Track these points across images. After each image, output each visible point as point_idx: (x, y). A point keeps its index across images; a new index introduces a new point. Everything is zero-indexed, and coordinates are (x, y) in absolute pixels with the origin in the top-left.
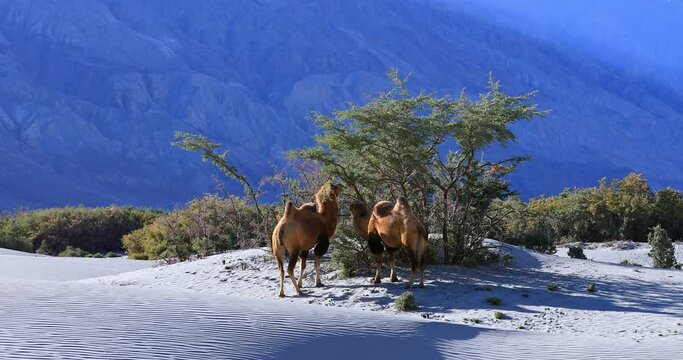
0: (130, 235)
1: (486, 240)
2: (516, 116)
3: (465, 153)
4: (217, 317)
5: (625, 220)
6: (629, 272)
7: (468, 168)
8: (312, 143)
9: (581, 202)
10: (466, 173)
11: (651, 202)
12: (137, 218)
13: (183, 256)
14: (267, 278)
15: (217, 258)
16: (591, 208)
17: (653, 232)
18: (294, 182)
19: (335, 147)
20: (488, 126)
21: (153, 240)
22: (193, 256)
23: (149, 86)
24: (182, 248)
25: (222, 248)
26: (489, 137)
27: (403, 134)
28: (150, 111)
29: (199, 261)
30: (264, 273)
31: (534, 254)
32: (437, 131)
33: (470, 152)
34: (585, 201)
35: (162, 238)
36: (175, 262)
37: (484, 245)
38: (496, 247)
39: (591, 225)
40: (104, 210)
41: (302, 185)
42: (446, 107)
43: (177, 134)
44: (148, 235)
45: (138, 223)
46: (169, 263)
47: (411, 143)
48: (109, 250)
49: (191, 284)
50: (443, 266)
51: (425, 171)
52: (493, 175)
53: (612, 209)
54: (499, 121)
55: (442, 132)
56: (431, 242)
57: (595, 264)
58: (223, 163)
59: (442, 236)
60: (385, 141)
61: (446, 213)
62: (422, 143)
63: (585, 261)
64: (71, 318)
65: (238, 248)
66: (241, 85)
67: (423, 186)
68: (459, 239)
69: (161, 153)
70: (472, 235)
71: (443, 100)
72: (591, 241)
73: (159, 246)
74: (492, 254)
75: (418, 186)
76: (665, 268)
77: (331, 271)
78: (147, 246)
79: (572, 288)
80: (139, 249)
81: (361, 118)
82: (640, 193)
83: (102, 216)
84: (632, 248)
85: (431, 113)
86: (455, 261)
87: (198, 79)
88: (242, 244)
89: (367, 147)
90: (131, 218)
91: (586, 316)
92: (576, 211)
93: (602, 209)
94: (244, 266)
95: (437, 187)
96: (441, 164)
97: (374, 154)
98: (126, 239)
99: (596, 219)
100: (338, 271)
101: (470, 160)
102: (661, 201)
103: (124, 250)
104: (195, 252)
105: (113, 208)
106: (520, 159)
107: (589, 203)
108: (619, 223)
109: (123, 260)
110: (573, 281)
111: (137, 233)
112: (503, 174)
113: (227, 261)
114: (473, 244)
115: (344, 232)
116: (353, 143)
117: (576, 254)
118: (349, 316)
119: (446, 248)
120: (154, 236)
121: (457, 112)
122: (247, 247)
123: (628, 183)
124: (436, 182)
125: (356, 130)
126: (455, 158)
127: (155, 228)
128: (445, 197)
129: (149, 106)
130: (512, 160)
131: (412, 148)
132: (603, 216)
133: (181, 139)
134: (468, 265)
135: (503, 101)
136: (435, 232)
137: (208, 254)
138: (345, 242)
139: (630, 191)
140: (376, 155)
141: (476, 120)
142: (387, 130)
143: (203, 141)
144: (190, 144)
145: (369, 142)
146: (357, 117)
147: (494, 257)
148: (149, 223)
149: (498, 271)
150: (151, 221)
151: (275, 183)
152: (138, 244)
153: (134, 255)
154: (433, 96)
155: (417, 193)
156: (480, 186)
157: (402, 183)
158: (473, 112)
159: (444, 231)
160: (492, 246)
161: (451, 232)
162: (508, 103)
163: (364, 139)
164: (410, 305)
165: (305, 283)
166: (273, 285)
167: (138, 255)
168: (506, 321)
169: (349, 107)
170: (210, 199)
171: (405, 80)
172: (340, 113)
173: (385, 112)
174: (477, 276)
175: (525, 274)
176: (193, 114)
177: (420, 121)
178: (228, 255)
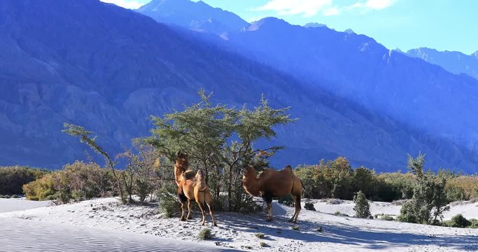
0: (27, 185)
2: (277, 121)
3: (245, 143)
4: (97, 242)
5: (335, 185)
6: (342, 220)
7: (245, 152)
8: (150, 134)
9: (308, 174)
10: (244, 156)
11: (351, 175)
12: (31, 174)
13: (65, 201)
14: (118, 216)
15: (87, 202)
16: (314, 178)
17: (357, 195)
18: (135, 157)
19: (162, 136)
20: (259, 127)
21: (42, 189)
22: (72, 200)
23: (40, 91)
24: (63, 194)
25: (90, 196)
26: (260, 134)
27: (206, 130)
28: (40, 107)
29: (76, 204)
30: (117, 213)
31: (284, 207)
32: (228, 129)
33: (247, 143)
34: (310, 173)
35: (47, 187)
36: (61, 204)
37: (254, 200)
38: (261, 202)
39: (314, 189)
40: (11, 168)
41: (141, 159)
42: (234, 114)
43: (65, 125)
44: (39, 186)
45: (31, 178)
46: (57, 204)
47: (211, 136)
48: (14, 194)
49: (71, 219)
50: (228, 213)
51: (218, 153)
52: (260, 157)
53: (327, 178)
54: (266, 124)
55: (230, 130)
56: (221, 197)
57: (321, 214)
58: (93, 144)
59: (227, 194)
60: (195, 134)
61: (231, 180)
62: (218, 136)
63: (315, 212)
64: (7, 240)
65: (100, 197)
66: (97, 93)
67: (217, 162)
68: (239, 196)
69: (46, 134)
71: (232, 110)
73: (46, 192)
74: (258, 206)
75: (214, 162)
76: (363, 217)
77: (158, 213)
78: (38, 192)
79: (307, 229)
80: (33, 193)
81: (181, 119)
82: (344, 169)
83: (10, 172)
84: (339, 203)
85: (224, 117)
86: (236, 210)
87: (71, 89)
88: (103, 194)
90: (28, 174)
91: (316, 247)
92: (304, 179)
93: (321, 178)
94: (105, 208)
95: (225, 163)
96: (229, 149)
97: (187, 141)
98: (25, 187)
99: (317, 184)
100: (163, 214)
101: (247, 147)
102: (357, 175)
103: (25, 193)
104: (74, 198)
105: (16, 168)
106: (278, 148)
107: (313, 175)
108: (331, 187)
109: (22, 201)
110: (308, 224)
111: (32, 184)
112: (267, 157)
113: (94, 205)
114: (247, 199)
115: (167, 189)
116: (175, 134)
117: (310, 207)
118: (178, 244)
119: (230, 202)
120: (42, 186)
121: (240, 117)
122: (105, 196)
123: (338, 163)
124: (225, 160)
125: (176, 126)
126: (235, 145)
127: (43, 181)
128: (231, 170)
129: (40, 105)
130: (273, 148)
131: (211, 139)
132: (321, 183)
133: (68, 128)
134: (245, 213)
135: (269, 112)
136: (223, 191)
137: (81, 200)
138: (168, 195)
139: (339, 168)
140: (189, 143)
141: (253, 123)
142: (197, 127)
143: (81, 130)
144: (74, 131)
145: (184, 134)
146: (178, 118)
147: (260, 208)
148: (39, 178)
149: (262, 216)
150: (40, 176)
151: (125, 157)
152: (32, 190)
153: (30, 197)
154: (225, 107)
155: (213, 167)
156: (253, 164)
157: (204, 160)
158: (250, 118)
159: (230, 191)
160: (258, 201)
161: (234, 191)
162: (272, 113)
163: (182, 132)
164: (207, 236)
165: (142, 221)
166: (122, 220)
167: (33, 197)
168: (267, 248)
169: (174, 112)
170: (78, 163)
171: (209, 96)
172: (168, 115)
173: (195, 115)
174: (249, 219)
175: (278, 219)
176: (67, 110)
177: (217, 122)
178: (94, 201)
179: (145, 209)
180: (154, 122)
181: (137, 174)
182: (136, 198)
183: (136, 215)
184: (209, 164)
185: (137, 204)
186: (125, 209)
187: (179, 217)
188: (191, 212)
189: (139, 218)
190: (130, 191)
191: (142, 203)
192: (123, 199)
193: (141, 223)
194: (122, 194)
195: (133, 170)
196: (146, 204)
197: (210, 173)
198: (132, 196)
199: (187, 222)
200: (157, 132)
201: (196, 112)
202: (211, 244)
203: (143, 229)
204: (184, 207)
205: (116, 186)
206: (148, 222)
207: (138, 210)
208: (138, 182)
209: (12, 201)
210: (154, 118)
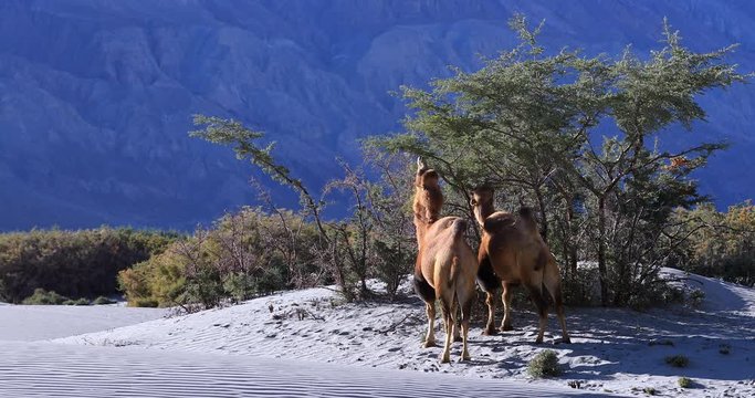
0: (129, 271)
1: (664, 269)
2: (706, 82)
3: (631, 139)
7: (634, 161)
8: (400, 128)
10: (631, 170)
12: (140, 245)
13: (210, 301)
14: (336, 332)
15: (261, 302)
18: (375, 188)
19: (433, 135)
20: (663, 98)
21: (164, 278)
22: (224, 301)
23: (154, 46)
24: (208, 290)
25: (268, 288)
26: (666, 115)
27: (534, 112)
28: (157, 84)
29: (234, 308)
30: (332, 323)
31: (736, 289)
32: (586, 106)
33: (636, 139)
36: (197, 309)
37: (661, 276)
38: (678, 280)
40: (90, 234)
41: (387, 193)
42: (601, 72)
43: (198, 119)
44: (157, 271)
45: (140, 253)
46: (189, 311)
47: (549, 126)
48: (98, 294)
49: (221, 342)
50: (599, 311)
51: (569, 167)
52: (674, 172)
54: (679, 90)
55: (594, 109)
56: (581, 273)
58: (267, 161)
59: (597, 264)
60: (509, 123)
61: (602, 230)
62: (565, 126)
65: (292, 287)
66: (290, 43)
67: (568, 190)
68: (624, 270)
69: (175, 147)
70: (643, 262)
71: (596, 61)
73: (174, 286)
74: (674, 291)
75: (562, 190)
78: (155, 287)
80: (143, 291)
81: (471, 90)
83: (87, 243)
85: (578, 79)
86: (618, 302)
87: (228, 36)
88: (299, 282)
90: (131, 246)
94: (302, 314)
95: (587, 191)
96: (593, 156)
97: (492, 143)
98: (124, 277)
101: (637, 149)
103: (123, 292)
104: (228, 294)
105: (102, 231)
106: (712, 148)
109: (120, 308)
111: (140, 267)
112: (688, 171)
113: (276, 307)
114: (644, 276)
116: (461, 127)
119: (603, 283)
120: (165, 272)
121: (616, 78)
122: (305, 286)
124: (588, 183)
125: (464, 108)
126: (613, 147)
127: (167, 259)
128: (602, 207)
129: (154, 79)
130: (701, 148)
131: (550, 133)
133: (203, 126)
134: (637, 308)
135: (685, 61)
136: (587, 259)
137: (247, 297)
140: (497, 145)
141: (646, 89)
142: (511, 107)
143: (235, 128)
144: (218, 134)
145: (484, 126)
146: (465, 88)
147: (676, 295)
148: (158, 253)
149: (683, 315)
150: (161, 249)
151: (346, 190)
152: (142, 283)
153: (136, 300)
154: (581, 56)
155: (558, 200)
156: (653, 188)
157: (536, 186)
158: (641, 78)
159: (601, 258)
160: (673, 278)
161: (611, 258)
162: (693, 63)
163: (477, 122)
164: (550, 369)
165: (393, 339)
166: (345, 341)
167: (144, 300)
168: (696, 391)
169: (453, 74)
170: (249, 214)
171: (537, 31)
172: (439, 82)
173: (507, 80)
174: (651, 323)
175: (723, 319)
176: (222, 88)
177: (560, 92)
178: (277, 298)
179: (399, 312)
180: (409, 100)
181: (379, 228)
182: (378, 286)
183: (378, 326)
184: (549, 195)
185: (379, 299)
186: (351, 313)
187: (482, 326)
188: (510, 313)
189: (385, 333)
190: (361, 269)
191: (393, 298)
192: (345, 290)
193: (390, 346)
194: (342, 277)
195: (370, 220)
196: (401, 299)
197: (550, 216)
198: (368, 282)
199: (500, 338)
200: (419, 125)
201: (508, 71)
202: (562, 386)
203: (398, 359)
204: (491, 301)
205: (327, 259)
206: (407, 340)
207: (384, 315)
208: (380, 245)
209: (97, 311)
210: (409, 92)
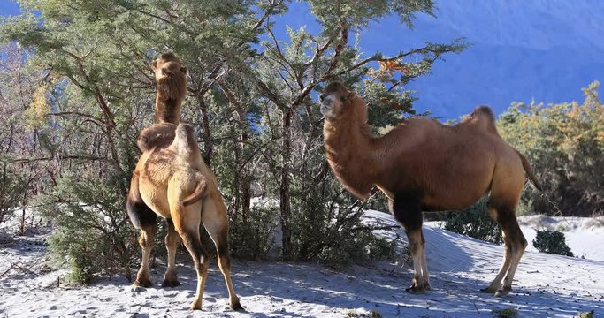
1: (369, 213)
7: (334, 65)
9: (544, 134)
16: (567, 146)
31: (464, 243)
33: (338, 33)
34: (553, 130)
37: (365, 222)
38: (388, 228)
39: (565, 181)
47: (219, 11)
51: (244, 69)
52: (384, 79)
56: (257, 214)
57: (590, 267)
59: (277, 203)
60: (165, 5)
61: (287, 157)
62: (243, 12)
63: (569, 260)
68: (315, 212)
70: (341, 203)
72: (566, 214)
74: (381, 243)
75: (231, 99)
77: (46, 271)
86: (306, 255)
89: (126, 15)
92: (533, 152)
93: (588, 147)
96: (278, 54)
99: (576, 167)
100: (62, 273)
101: (339, 48)
106: (441, 50)
107: (562, 136)
112: (405, 79)
114: (341, 221)
115: (77, 191)
117: (553, 244)
124: (269, 92)
128: (287, 124)
130: (426, 50)
131: (218, 21)
132: (590, 163)
134: (330, 264)
136: (263, 195)
138: (79, 211)
140: (145, 35)
147: (385, 249)
149: (393, 276)
157: (199, 93)
159: (284, 193)
160: (380, 224)
161: (297, 194)
175: (448, 284)
196: (4, 242)
